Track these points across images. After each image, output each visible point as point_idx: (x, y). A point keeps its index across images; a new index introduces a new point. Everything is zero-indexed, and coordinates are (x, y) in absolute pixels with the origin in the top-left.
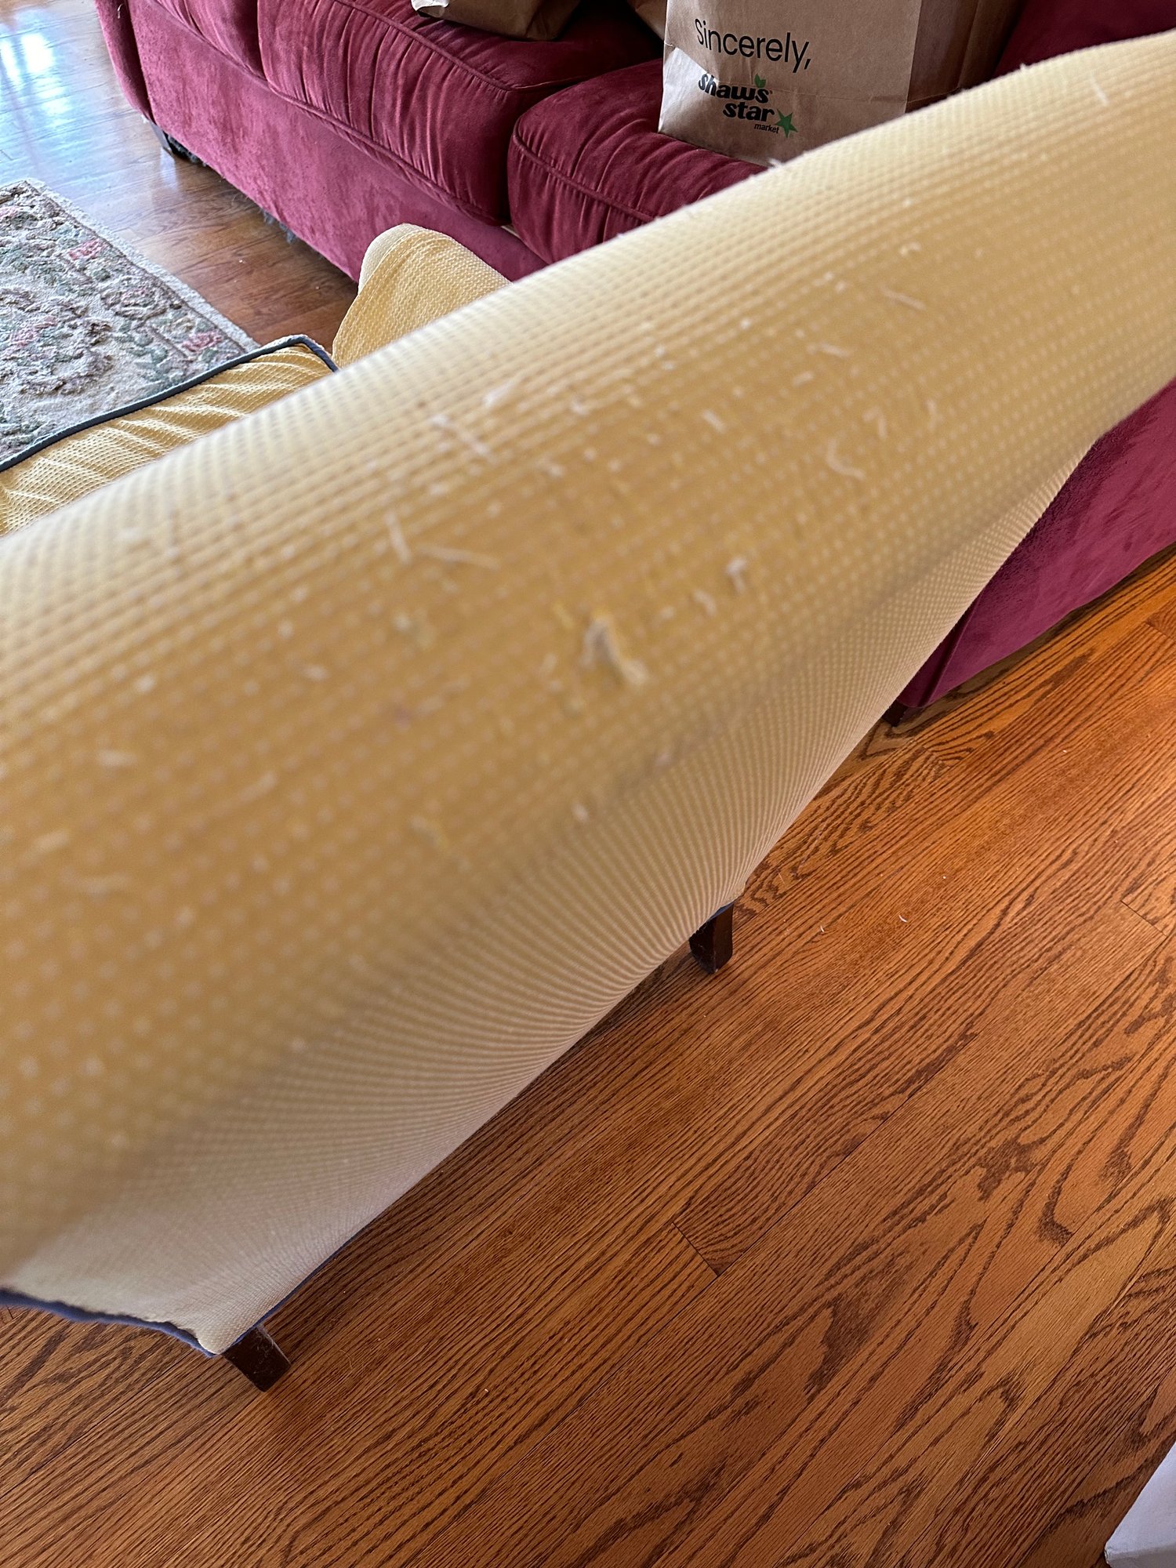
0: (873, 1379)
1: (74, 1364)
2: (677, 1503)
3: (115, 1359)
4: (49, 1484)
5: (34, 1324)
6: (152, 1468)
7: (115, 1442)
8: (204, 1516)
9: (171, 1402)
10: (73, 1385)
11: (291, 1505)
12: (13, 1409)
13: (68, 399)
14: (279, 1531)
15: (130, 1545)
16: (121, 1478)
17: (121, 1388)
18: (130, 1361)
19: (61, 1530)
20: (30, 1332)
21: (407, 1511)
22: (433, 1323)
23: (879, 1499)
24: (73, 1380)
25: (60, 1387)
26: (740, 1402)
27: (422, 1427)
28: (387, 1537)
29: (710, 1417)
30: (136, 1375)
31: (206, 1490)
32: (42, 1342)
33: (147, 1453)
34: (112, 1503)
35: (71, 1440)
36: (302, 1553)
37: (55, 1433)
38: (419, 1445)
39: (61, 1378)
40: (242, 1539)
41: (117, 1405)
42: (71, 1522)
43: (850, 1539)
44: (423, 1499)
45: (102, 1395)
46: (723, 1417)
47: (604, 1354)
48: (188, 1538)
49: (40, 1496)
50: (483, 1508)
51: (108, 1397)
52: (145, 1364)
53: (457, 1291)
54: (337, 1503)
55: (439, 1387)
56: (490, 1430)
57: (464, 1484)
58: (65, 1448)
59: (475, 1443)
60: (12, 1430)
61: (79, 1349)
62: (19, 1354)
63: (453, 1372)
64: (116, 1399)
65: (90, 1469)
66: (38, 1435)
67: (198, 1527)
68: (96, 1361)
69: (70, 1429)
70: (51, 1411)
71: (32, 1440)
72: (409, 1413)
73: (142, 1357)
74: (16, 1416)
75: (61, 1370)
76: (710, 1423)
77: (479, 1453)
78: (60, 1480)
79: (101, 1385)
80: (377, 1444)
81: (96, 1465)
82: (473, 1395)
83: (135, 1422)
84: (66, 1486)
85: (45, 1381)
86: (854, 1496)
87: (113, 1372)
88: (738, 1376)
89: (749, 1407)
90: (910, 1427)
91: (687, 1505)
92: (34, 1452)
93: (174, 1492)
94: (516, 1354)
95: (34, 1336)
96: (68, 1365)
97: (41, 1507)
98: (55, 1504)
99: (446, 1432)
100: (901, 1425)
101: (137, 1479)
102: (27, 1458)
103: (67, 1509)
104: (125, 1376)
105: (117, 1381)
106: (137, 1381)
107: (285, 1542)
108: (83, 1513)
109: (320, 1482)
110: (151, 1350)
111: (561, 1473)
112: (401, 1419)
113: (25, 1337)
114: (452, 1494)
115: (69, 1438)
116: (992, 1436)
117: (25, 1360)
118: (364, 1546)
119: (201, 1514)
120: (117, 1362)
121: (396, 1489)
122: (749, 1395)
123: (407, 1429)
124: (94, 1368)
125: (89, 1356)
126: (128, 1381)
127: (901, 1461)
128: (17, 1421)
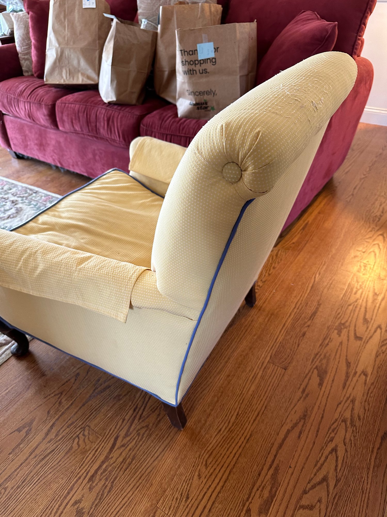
0: (333, 381)
1: (125, 441)
2: (300, 421)
3: (136, 437)
4: (131, 472)
5: (108, 436)
6: (159, 458)
7: (146, 456)
8: (179, 465)
9: (157, 441)
10: (127, 447)
11: (202, 454)
12: (112, 458)
13: (13, 219)
14: (202, 461)
15: (162, 478)
16: (151, 464)
17: (141, 443)
18: (141, 436)
19: (140, 481)
20: (108, 438)
21: (233, 445)
22: (219, 402)
23: (347, 405)
24: (126, 446)
25: (123, 448)
26: (304, 395)
27: (228, 425)
28: (231, 453)
29: (299, 400)
30: (144, 439)
31: (177, 459)
32: (113, 439)
33: (156, 455)
34: (152, 470)
35: (133, 460)
36: (210, 464)
37: (127, 459)
38: (229, 430)
39: (123, 446)
40: (192, 466)
41: (142, 447)
42: (142, 478)
43: (344, 415)
44: (236, 441)
45: (136, 446)
46: (302, 399)
47: (266, 395)
48: (177, 471)
49: (130, 475)
50: (253, 438)
51: (138, 446)
52: (145, 435)
53: (222, 392)
54: (214, 450)
55: (228, 415)
56: (246, 421)
57: (245, 434)
58: (132, 462)
59: (243, 424)
60: (114, 463)
61: (124, 438)
62: (107, 444)
63: (230, 411)
64: (141, 446)
65: (142, 464)
66: (123, 462)
67: (179, 468)
68: (131, 439)
69: (131, 457)
70: (124, 454)
71: (121, 464)
72: (223, 423)
73: (144, 434)
74: (114, 459)
75: (122, 444)
76: (299, 402)
77: (245, 427)
78: (134, 470)
79: (135, 444)
80: (218, 433)
81: (143, 463)
82: (237, 414)
83: (149, 450)
84: (137, 470)
85: (118, 448)
86: (341, 406)
87: (137, 440)
88: (301, 390)
89: (307, 395)
90: (346, 388)
91: (302, 421)
92: (123, 466)
93: (168, 462)
94: (244, 402)
95: (110, 439)
96: (123, 442)
97: (132, 478)
98: (135, 476)
99: (235, 425)
100: (344, 388)
101: (156, 462)
102: (122, 468)
103: (140, 476)
104: (141, 440)
105: (139, 442)
106: (145, 440)
107: (204, 463)
108: (145, 475)
109: (207, 446)
110: (146, 431)
111: (268, 424)
112: (221, 426)
113: (107, 440)
114: (243, 438)
115: (132, 459)
116: (365, 383)
117: (110, 445)
118: (226, 457)
119: (178, 464)
120: (137, 438)
121: (228, 441)
122: (306, 393)
123: (224, 427)
124: (131, 440)
125: (128, 439)
126: (143, 441)
127: (348, 395)
128: (115, 460)
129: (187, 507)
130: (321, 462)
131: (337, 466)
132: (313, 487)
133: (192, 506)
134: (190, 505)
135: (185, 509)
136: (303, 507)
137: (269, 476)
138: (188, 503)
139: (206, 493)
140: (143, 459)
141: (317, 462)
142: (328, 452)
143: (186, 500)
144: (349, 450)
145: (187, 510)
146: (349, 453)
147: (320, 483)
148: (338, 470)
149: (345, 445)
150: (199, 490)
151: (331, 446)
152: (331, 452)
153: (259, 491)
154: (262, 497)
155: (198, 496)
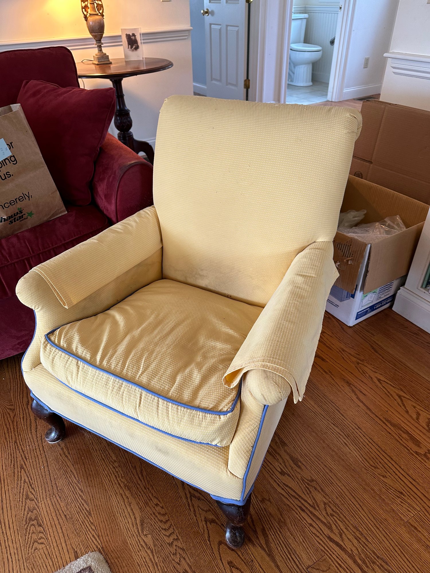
0: (322, 351)
1: (336, 531)
2: (351, 387)
3: (334, 518)
4: (370, 535)
5: (326, 547)
6: (361, 504)
7: (356, 516)
8: (371, 489)
9: (344, 500)
10: (344, 532)
11: (365, 467)
12: (352, 550)
14: (371, 470)
15: (381, 509)
16: (365, 513)
17: (342, 516)
18: (334, 514)
19: (381, 529)
20: (329, 548)
21: (362, 440)
22: (317, 432)
23: (345, 355)
24: (342, 532)
25: (344, 536)
26: (329, 373)
27: (342, 436)
28: (368, 445)
29: (333, 379)
30: (338, 511)
31: (365, 489)
32: (331, 544)
33: (358, 506)
34: (372, 515)
35: (358, 530)
36: (375, 464)
37: (356, 535)
38: (347, 437)
39: (341, 536)
40: (374, 478)
41: (346, 516)
42: (379, 527)
43: (353, 361)
44: (358, 436)
45: (344, 521)
46: (333, 377)
47: (322, 397)
48: (377, 493)
49: (374, 537)
50: (358, 424)
51: (345, 519)
52: (335, 509)
53: (309, 427)
54: (362, 456)
55: (333, 432)
56: (341, 421)
57: (354, 427)
58: (360, 531)
59: (345, 425)
60: (358, 550)
61: (332, 531)
62: (336, 551)
63: (329, 428)
65: (364, 522)
66: (358, 540)
67: (374, 490)
68: (335, 525)
69: (355, 531)
70: (350, 537)
71: (359, 542)
72: (339, 439)
73: (332, 510)
74: (354, 549)
75: (339, 536)
77: (347, 424)
78: (369, 532)
79: (342, 522)
80: (348, 446)
81: (363, 521)
82: (334, 425)
83: (350, 510)
84: (370, 529)
85: (343, 540)
86: (345, 359)
87: (338, 519)
88: (324, 373)
90: (331, 348)
91: (351, 386)
92: (363, 541)
93: (367, 497)
94: (324, 415)
96: (337, 534)
97: (376, 536)
98: (375, 532)
99: (343, 431)
101: (365, 508)
102: (364, 543)
103: (375, 528)
104: (339, 515)
105: (340, 517)
107: (373, 468)
108: (376, 523)
109: (358, 460)
110: (330, 507)
111: (348, 408)
112: (341, 441)
113: (330, 550)
114: (356, 430)
116: (331, 336)
117: (337, 548)
118: (371, 450)
121: (357, 442)
123: (343, 440)
124: (337, 525)
125: (334, 527)
127: (338, 351)
129: (409, 497)
130: (387, 392)
131: (391, 385)
132: (404, 405)
133: (409, 492)
134: (408, 494)
135: (411, 498)
136: (418, 418)
137: (392, 428)
138: (406, 494)
139: (399, 477)
140: (359, 520)
141: (386, 393)
142: (380, 384)
143: (403, 495)
144: (381, 373)
145: (412, 497)
146: (383, 374)
147: (402, 400)
148: (394, 386)
149: (377, 373)
150: (396, 481)
151: (375, 380)
152: (381, 383)
153: (402, 439)
154: (408, 440)
155: (401, 484)
